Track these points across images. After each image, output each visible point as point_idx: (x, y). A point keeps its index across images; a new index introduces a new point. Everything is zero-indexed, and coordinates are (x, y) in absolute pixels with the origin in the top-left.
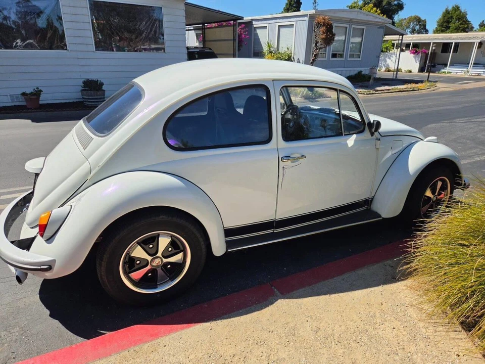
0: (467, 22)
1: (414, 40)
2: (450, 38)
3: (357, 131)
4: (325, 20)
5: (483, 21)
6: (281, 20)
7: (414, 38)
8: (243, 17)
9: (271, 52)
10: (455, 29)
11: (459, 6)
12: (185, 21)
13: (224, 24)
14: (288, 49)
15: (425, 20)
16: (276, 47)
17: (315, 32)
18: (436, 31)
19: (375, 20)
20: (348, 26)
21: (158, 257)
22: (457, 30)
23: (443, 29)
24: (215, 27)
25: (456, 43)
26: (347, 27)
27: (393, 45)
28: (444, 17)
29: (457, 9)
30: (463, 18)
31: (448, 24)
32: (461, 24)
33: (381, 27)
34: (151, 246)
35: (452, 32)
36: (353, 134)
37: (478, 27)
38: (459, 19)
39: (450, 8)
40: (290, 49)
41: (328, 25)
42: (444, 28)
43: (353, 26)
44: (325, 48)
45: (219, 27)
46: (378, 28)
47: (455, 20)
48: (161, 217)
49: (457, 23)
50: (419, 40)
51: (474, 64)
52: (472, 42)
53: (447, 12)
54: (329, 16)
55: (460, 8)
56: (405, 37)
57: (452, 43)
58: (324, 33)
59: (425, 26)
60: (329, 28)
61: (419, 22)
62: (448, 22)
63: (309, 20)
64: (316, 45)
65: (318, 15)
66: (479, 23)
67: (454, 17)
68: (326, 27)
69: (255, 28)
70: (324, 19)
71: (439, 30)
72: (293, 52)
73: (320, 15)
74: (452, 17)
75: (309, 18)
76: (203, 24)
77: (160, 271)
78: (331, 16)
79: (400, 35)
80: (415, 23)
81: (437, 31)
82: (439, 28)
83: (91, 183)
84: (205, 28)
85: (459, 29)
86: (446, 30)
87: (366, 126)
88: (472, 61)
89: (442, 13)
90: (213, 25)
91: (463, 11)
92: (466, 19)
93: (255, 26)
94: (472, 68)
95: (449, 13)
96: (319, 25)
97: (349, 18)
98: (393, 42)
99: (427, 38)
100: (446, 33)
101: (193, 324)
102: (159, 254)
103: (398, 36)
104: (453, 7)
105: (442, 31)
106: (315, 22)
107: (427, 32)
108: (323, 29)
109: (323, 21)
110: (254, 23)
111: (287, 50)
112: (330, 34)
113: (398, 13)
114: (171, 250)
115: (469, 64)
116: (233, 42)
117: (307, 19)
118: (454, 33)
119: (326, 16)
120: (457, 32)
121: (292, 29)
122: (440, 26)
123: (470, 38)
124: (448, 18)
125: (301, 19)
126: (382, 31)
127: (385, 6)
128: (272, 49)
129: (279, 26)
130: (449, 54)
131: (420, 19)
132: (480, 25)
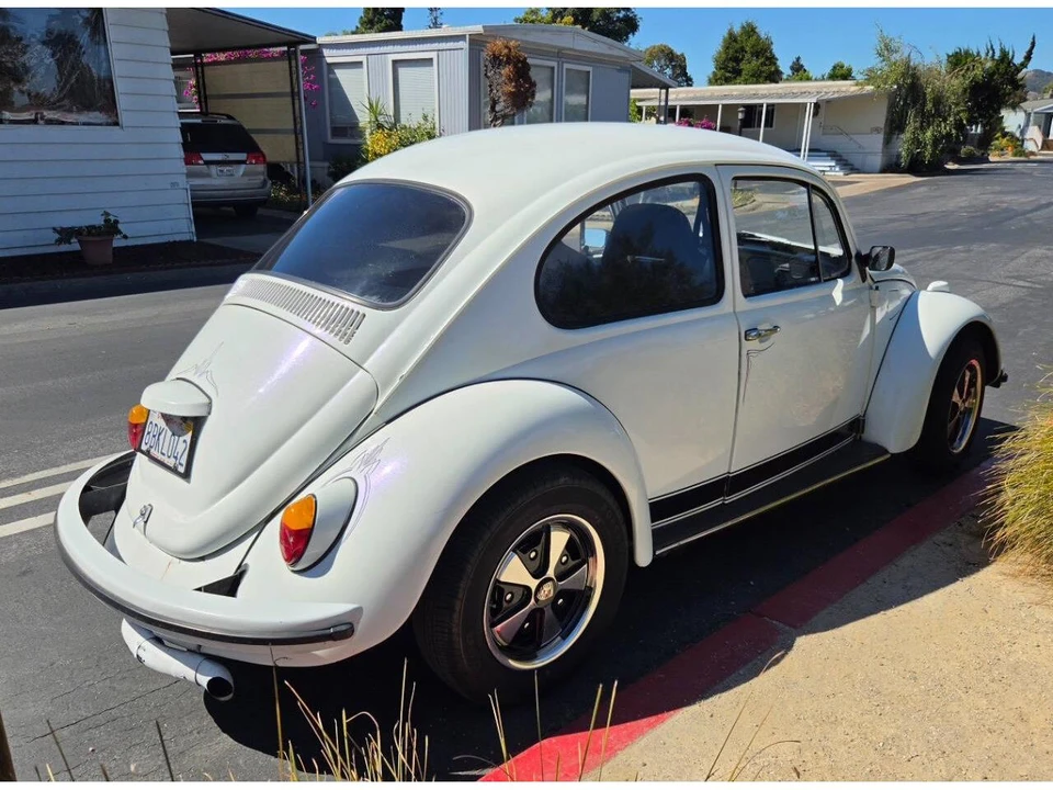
0: (772, 60)
1: (680, 100)
2: (755, 96)
3: (839, 273)
4: (510, 50)
5: (798, 59)
6: (398, 48)
7: (681, 96)
8: (315, 38)
9: (380, 126)
10: (753, 76)
11: (756, 24)
12: (169, 45)
13: (252, 54)
14: (425, 118)
15: (682, 55)
16: (391, 113)
17: (488, 77)
18: (714, 81)
19: (610, 52)
20: (554, 64)
21: (550, 579)
22: (757, 77)
23: (728, 75)
24: (228, 62)
25: (768, 105)
26: (553, 68)
27: (640, 110)
28: (728, 48)
29: (750, 31)
30: (766, 51)
31: (738, 65)
32: (763, 64)
33: (623, 69)
34: (533, 555)
35: (746, 82)
36: (835, 278)
37: (790, 72)
38: (757, 54)
39: (737, 30)
40: (429, 119)
41: (519, 61)
42: (729, 72)
43: (566, 66)
44: (514, 115)
45: (238, 61)
46: (619, 71)
47: (749, 55)
48: (562, 480)
49: (755, 63)
50: (693, 99)
51: (810, 150)
52: (799, 104)
53: (732, 38)
54: (517, 40)
55: (757, 30)
56: (674, 93)
57: (762, 105)
58: (510, 80)
59: (684, 68)
60: (521, 71)
61: (671, 60)
62: (737, 60)
63: (470, 49)
64: (493, 108)
65: (489, 36)
66: (791, 64)
67: (747, 49)
68: (515, 66)
69: (329, 65)
70: (507, 47)
71: (720, 78)
72: (437, 126)
73: (495, 37)
74: (743, 49)
75: (470, 44)
76: (198, 53)
77: (549, 613)
78: (522, 41)
79: (661, 88)
80: (663, 62)
81: (716, 80)
82: (719, 74)
83: (381, 421)
84: (203, 65)
85: (760, 76)
86: (735, 78)
87: (853, 260)
88: (805, 143)
89: (721, 41)
90: (222, 57)
91: (763, 36)
92: (771, 52)
93: (329, 60)
94: (808, 160)
95: (735, 41)
96: (496, 60)
97: (554, 47)
98: (638, 104)
99: (709, 94)
100: (735, 84)
101: (666, 714)
102: (551, 573)
103: (658, 90)
104: (743, 27)
105: (727, 81)
106: (485, 55)
107: (689, 82)
108: (506, 71)
109: (506, 51)
110: (326, 52)
111: (422, 122)
112: (525, 82)
113: (627, 38)
114: (566, 561)
115: (800, 150)
116: (289, 99)
117: (465, 45)
118: (751, 83)
119: (512, 39)
120: (757, 82)
121: (427, 69)
122: (721, 69)
123: (795, 95)
124: (736, 52)
125: (450, 45)
126: (626, 78)
127: (598, 21)
128: (381, 119)
129: (395, 62)
130: (756, 129)
131: (671, 52)
132: (792, 68)
